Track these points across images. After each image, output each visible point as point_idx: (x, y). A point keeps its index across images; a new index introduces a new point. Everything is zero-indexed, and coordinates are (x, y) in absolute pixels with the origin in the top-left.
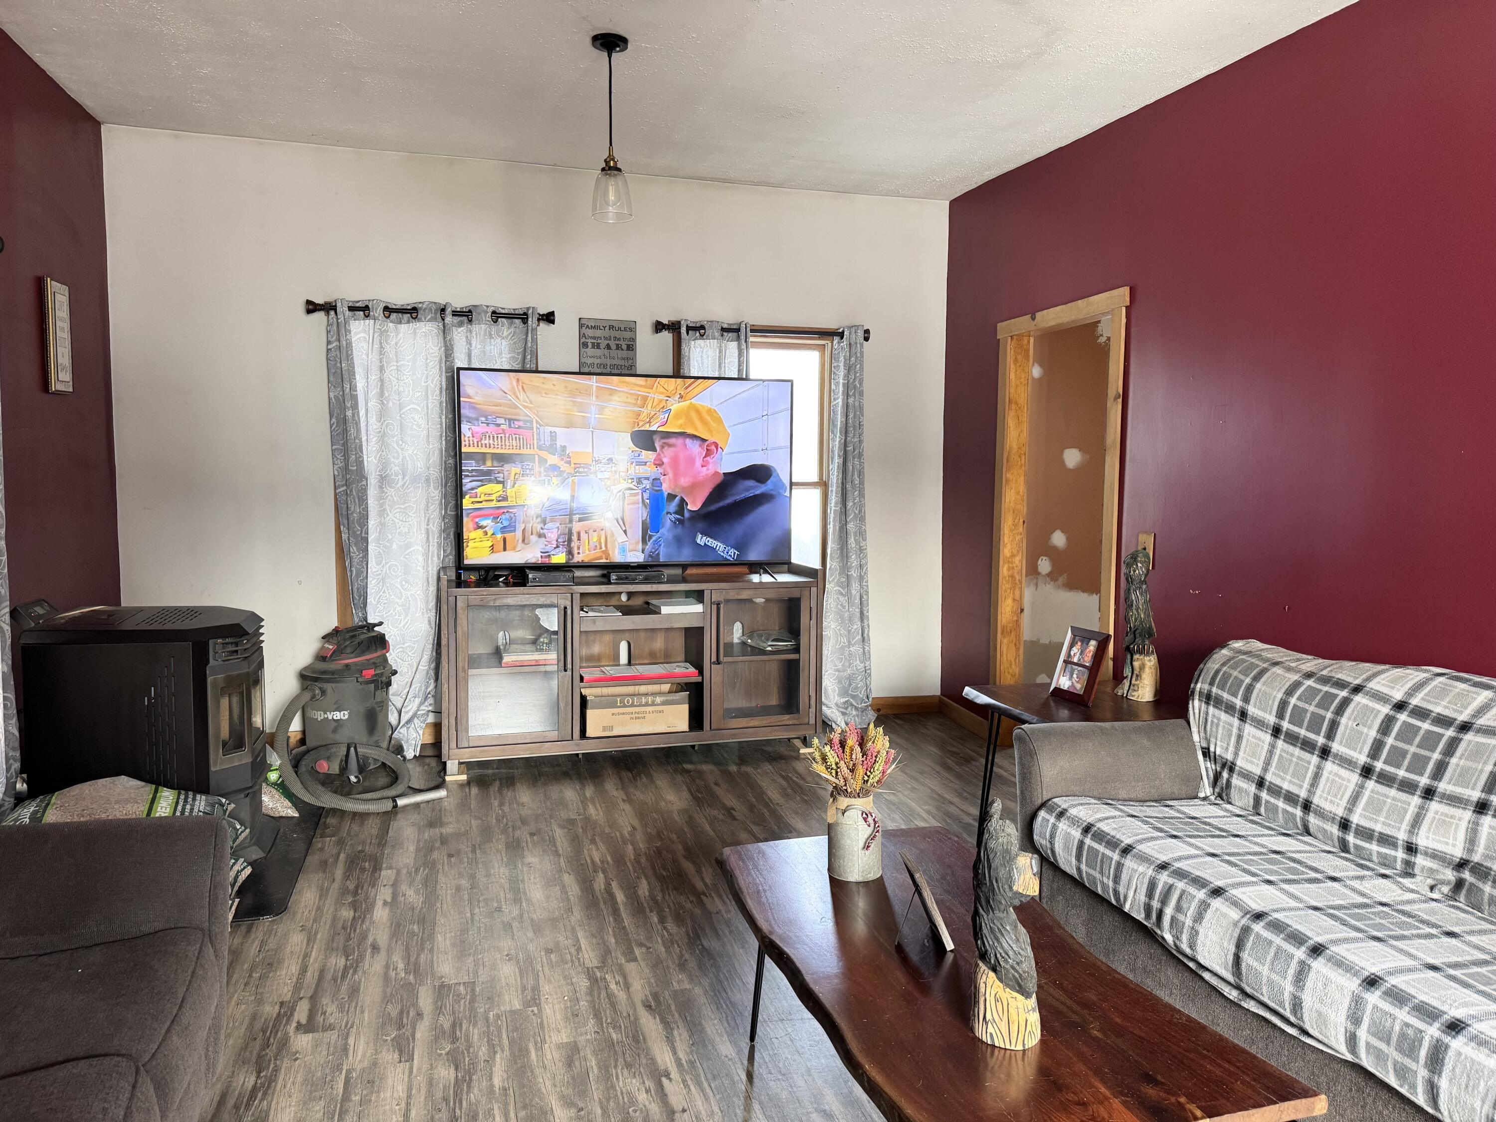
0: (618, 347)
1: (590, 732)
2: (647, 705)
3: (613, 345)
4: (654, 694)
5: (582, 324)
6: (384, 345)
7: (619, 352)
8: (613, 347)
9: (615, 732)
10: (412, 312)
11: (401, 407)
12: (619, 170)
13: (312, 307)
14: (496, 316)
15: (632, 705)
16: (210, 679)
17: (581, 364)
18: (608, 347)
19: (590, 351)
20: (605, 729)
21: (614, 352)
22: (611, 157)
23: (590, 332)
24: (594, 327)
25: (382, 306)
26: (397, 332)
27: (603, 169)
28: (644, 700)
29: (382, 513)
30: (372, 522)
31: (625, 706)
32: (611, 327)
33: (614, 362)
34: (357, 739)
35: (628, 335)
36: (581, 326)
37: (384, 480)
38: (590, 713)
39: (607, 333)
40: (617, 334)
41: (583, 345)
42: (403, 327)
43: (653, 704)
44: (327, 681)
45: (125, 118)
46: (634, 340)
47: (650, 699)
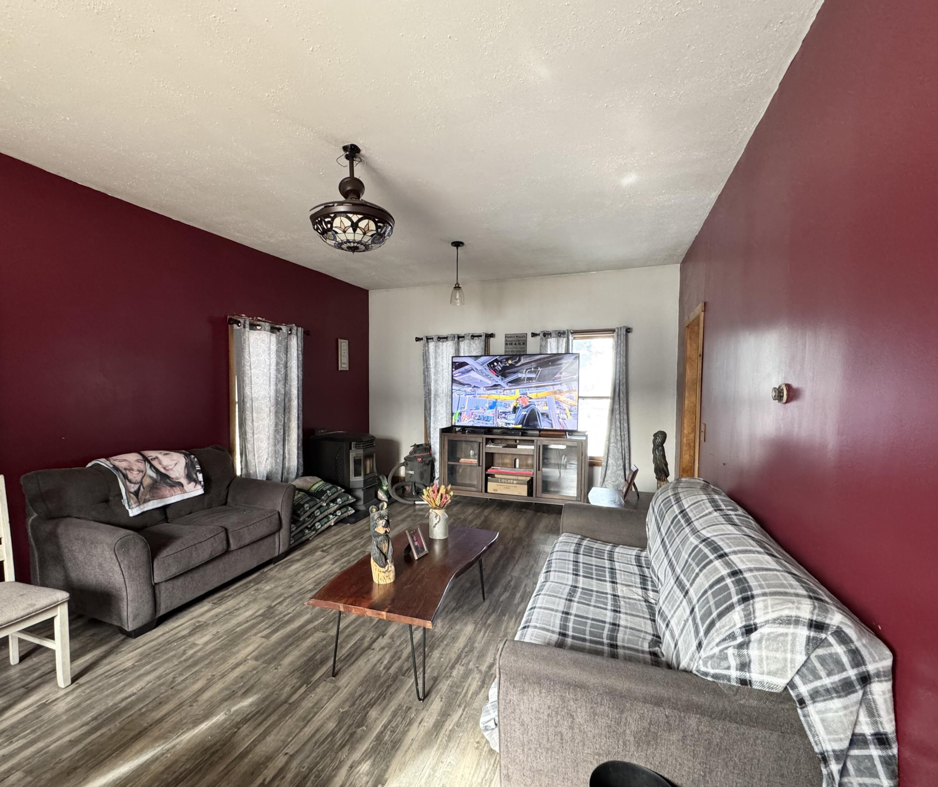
0: (519, 344)
1: (489, 491)
2: (510, 483)
3: (517, 343)
4: (514, 480)
5: (506, 336)
6: (437, 349)
7: (520, 346)
8: (517, 344)
9: (498, 492)
10: (446, 338)
11: (443, 370)
12: (460, 288)
13: (418, 339)
14: (473, 337)
15: (505, 483)
16: (351, 454)
17: (506, 352)
18: (515, 344)
19: (509, 346)
20: (494, 490)
21: (518, 346)
22: (457, 283)
23: (509, 339)
24: (510, 337)
25: (437, 337)
26: (443, 345)
27: (455, 288)
28: (509, 481)
29: (435, 406)
30: (432, 409)
31: (502, 483)
32: (517, 336)
33: (518, 350)
34: (417, 481)
35: (524, 339)
36: (506, 337)
37: (436, 395)
38: (489, 483)
39: (515, 339)
40: (519, 339)
41: (506, 344)
42: (445, 343)
43: (513, 483)
44: (409, 461)
45: (379, 287)
46: (526, 341)
47: (512, 481)
